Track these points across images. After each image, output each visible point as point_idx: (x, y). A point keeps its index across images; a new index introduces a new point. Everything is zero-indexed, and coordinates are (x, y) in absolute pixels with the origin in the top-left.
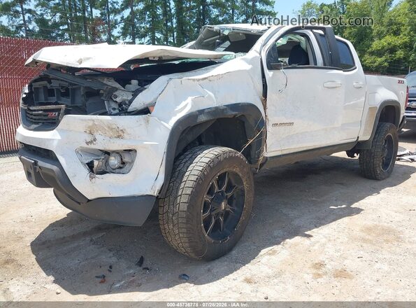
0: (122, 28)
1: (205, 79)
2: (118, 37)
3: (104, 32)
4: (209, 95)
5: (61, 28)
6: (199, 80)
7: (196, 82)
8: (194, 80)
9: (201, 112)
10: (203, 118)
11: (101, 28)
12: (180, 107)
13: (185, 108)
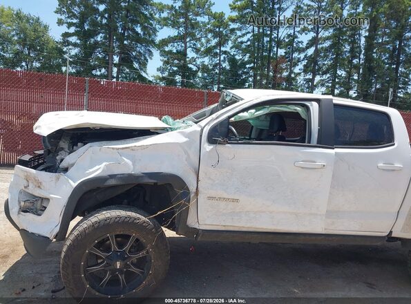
0: (305, 66)
1: (127, 148)
2: (299, 74)
3: (286, 68)
4: (126, 163)
5: (248, 66)
6: (118, 149)
7: (115, 151)
8: (113, 148)
9: (112, 177)
10: (112, 182)
11: (284, 66)
12: (91, 170)
13: (96, 171)
